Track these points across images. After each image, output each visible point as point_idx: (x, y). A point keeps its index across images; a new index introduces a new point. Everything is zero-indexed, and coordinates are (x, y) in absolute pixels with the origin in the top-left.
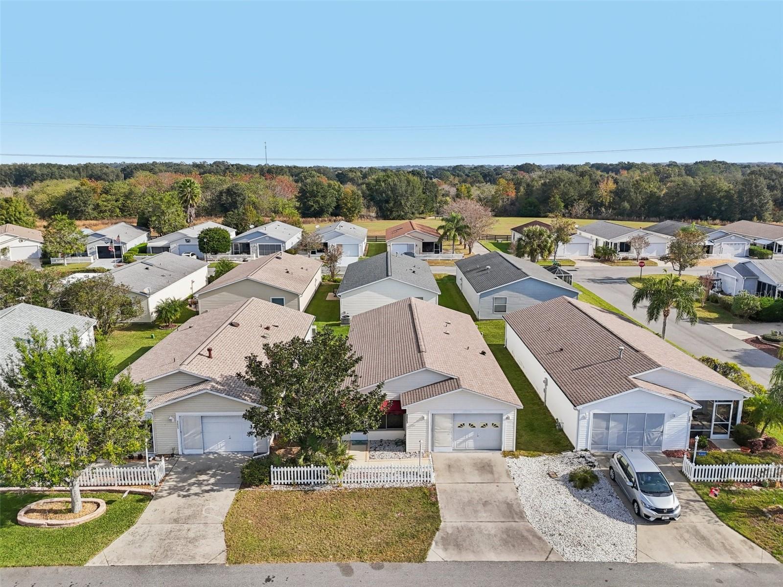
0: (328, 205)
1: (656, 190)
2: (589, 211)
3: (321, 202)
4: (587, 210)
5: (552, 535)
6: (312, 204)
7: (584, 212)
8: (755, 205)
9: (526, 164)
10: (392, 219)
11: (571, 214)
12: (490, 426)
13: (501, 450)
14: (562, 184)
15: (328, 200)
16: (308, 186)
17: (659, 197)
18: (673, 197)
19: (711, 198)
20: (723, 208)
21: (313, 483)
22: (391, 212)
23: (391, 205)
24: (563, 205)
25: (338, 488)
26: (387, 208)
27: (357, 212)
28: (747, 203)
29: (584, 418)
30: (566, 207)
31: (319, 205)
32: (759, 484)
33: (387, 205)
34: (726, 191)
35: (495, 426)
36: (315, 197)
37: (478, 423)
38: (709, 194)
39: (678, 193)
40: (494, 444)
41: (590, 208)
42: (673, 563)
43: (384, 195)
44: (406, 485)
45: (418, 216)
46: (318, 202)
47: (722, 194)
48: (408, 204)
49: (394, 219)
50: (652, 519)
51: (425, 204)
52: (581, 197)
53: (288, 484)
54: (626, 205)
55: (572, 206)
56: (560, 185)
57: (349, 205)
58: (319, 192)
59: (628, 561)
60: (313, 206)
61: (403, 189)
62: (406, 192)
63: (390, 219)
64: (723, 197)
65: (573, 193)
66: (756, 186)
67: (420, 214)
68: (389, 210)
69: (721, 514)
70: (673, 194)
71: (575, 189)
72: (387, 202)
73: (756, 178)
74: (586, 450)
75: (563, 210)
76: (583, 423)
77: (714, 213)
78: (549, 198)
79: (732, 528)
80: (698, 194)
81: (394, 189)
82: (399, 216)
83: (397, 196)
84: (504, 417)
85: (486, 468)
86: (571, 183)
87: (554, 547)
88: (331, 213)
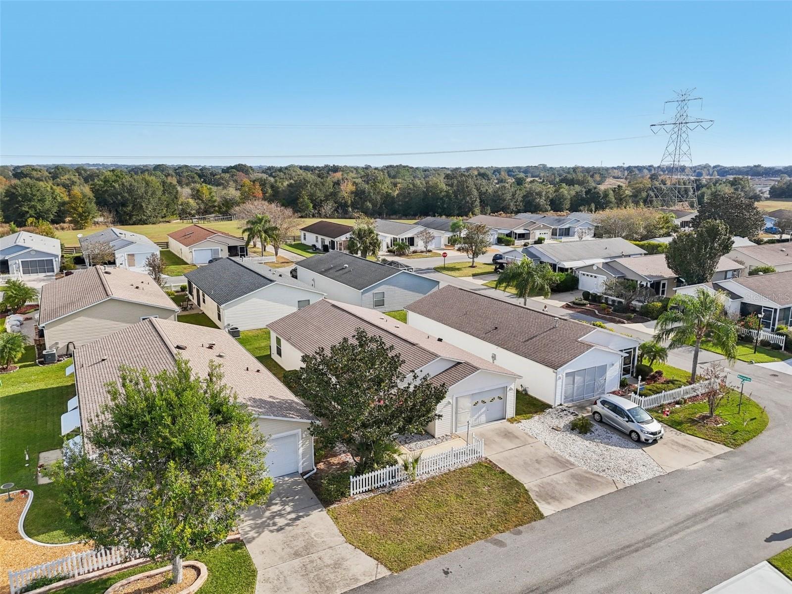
0: (48, 210)
1: (390, 191)
2: (337, 211)
3: (39, 207)
4: (334, 210)
5: (604, 471)
6: (27, 210)
7: (332, 212)
8: (468, 202)
9: (239, 165)
10: (132, 225)
11: (320, 214)
12: (497, 400)
13: (505, 419)
14: (309, 185)
15: (48, 204)
16: (19, 189)
17: (393, 197)
18: (405, 197)
19: (436, 197)
20: (445, 206)
21: (388, 484)
22: (131, 216)
23: (130, 208)
24: (311, 205)
25: (414, 482)
26: (125, 212)
27: (90, 217)
28: (462, 200)
29: (560, 378)
30: (314, 208)
31: (36, 211)
32: (678, 403)
33: (125, 209)
34: (446, 191)
35: (500, 398)
36: (30, 201)
37: (487, 400)
38: (433, 194)
39: (409, 193)
40: (499, 415)
41: (338, 207)
42: (686, 467)
43: (119, 197)
44: (466, 465)
45: (161, 220)
46: (34, 207)
47: (443, 194)
48: (150, 207)
49: (134, 224)
50: (650, 441)
51: (167, 206)
52: (327, 198)
53: (366, 492)
54: (369, 205)
55: (321, 206)
56: (307, 186)
57: (80, 210)
58: (34, 195)
59: (662, 474)
60: (28, 212)
61: (143, 190)
62: (146, 193)
63: (130, 225)
64: (444, 196)
65: (320, 195)
66: (467, 187)
67: (163, 217)
68: (127, 214)
69: (678, 428)
70: (405, 193)
71: (320, 190)
72: (124, 204)
73: (466, 180)
74: (561, 405)
75: (313, 211)
76: (559, 382)
77: (439, 210)
78: (298, 199)
79: (692, 435)
80: (425, 194)
81: (130, 191)
82: (140, 220)
83: (136, 199)
84: (508, 389)
85: (508, 435)
86: (316, 185)
87: (613, 478)
88: (52, 220)
